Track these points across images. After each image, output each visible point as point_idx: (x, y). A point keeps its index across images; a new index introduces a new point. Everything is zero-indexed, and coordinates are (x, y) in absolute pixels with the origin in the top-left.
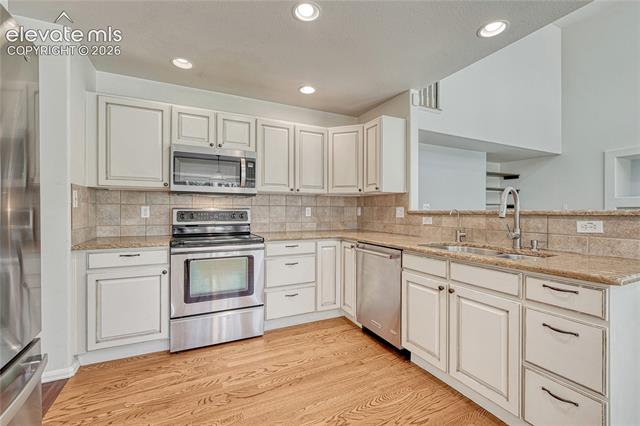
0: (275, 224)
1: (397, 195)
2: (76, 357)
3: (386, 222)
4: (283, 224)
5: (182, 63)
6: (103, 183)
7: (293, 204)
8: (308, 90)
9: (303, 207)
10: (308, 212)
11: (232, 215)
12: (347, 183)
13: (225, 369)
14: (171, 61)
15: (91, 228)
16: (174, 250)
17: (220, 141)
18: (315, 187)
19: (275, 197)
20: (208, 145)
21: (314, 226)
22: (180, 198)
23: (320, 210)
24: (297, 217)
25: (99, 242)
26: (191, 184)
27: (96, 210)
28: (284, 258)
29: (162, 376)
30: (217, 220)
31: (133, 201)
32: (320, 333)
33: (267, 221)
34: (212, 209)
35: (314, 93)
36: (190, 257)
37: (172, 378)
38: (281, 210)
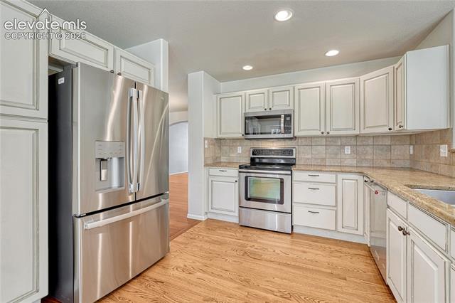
0: (318, 159)
1: (441, 131)
2: (206, 213)
3: (432, 161)
4: (323, 159)
5: (248, 68)
6: (220, 136)
7: (332, 143)
8: (333, 53)
9: (342, 146)
10: (348, 150)
11: (284, 152)
12: (378, 123)
13: (256, 241)
14: (242, 69)
15: (217, 158)
16: (241, 170)
17: (271, 107)
18: (346, 129)
19: (315, 139)
20: (263, 110)
21: (354, 162)
22: (255, 142)
23: (360, 149)
24: (336, 154)
25: (222, 164)
26: (261, 134)
27: (220, 149)
28: (308, 184)
29: (229, 233)
30: (273, 155)
31: (235, 144)
32: (334, 248)
33: (309, 156)
34: (274, 148)
35: (339, 54)
36: (248, 175)
37: (231, 235)
38: (322, 149)
